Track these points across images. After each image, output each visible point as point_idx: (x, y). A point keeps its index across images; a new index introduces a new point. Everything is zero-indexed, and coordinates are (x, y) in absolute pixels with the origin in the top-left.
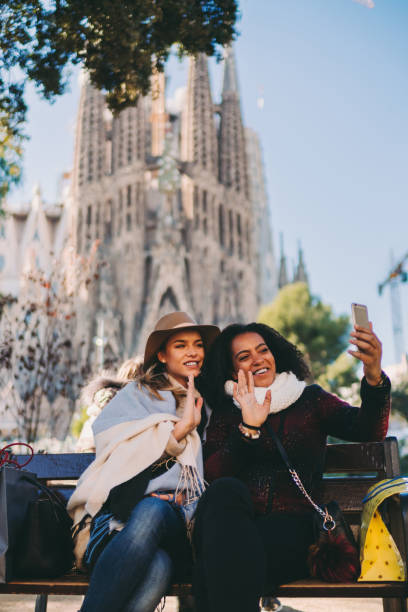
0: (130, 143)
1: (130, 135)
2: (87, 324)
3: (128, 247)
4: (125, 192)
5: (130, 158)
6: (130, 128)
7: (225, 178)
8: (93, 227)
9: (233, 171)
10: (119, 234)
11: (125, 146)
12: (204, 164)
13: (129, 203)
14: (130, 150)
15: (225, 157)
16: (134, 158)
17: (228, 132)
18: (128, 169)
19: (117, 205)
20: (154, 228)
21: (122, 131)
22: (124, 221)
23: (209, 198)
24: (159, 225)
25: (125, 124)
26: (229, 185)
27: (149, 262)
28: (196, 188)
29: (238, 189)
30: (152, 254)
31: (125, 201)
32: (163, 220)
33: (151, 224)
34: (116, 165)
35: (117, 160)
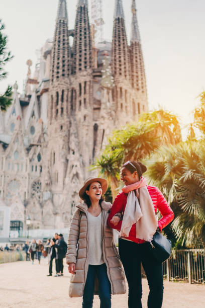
0: (85, 58)
1: (85, 54)
2: (63, 160)
3: (85, 117)
4: (83, 85)
5: (85, 67)
6: (85, 50)
7: (135, 85)
8: (65, 103)
9: (140, 82)
10: (80, 110)
11: (83, 60)
12: (126, 76)
13: (85, 93)
14: (85, 63)
15: (135, 74)
16: (88, 67)
17: (136, 61)
18: (85, 73)
19: (78, 93)
20: (99, 109)
21: (80, 52)
22: (83, 102)
23: (128, 95)
24: (103, 106)
25: (83, 48)
26: (138, 89)
27: (96, 128)
28: (121, 89)
29: (143, 92)
30: (98, 123)
31: (83, 91)
32: (105, 104)
33: (96, 106)
34: (77, 70)
35: (78, 67)
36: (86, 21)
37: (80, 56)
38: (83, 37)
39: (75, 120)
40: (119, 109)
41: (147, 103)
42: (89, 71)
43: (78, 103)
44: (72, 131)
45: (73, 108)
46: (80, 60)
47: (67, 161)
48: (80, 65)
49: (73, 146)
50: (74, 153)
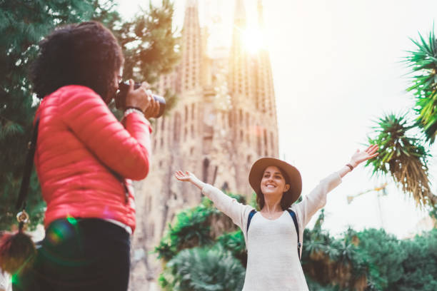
0: (194, 73)
1: (194, 68)
2: (162, 207)
3: (192, 150)
4: (190, 109)
5: (194, 84)
6: (194, 62)
7: (260, 105)
8: (166, 132)
9: (267, 101)
10: (185, 140)
11: (191, 75)
12: (247, 94)
13: (193, 117)
14: (194, 79)
15: (260, 91)
16: (197, 84)
17: (262, 73)
18: (192, 92)
19: (183, 118)
20: (210, 138)
21: (188, 65)
22: (189, 129)
23: (250, 119)
24: (216, 136)
25: (191, 60)
26: (264, 111)
27: (206, 163)
28: (241, 111)
29: (271, 115)
30: (209, 157)
31: (190, 115)
32: (219, 132)
33: (207, 134)
34: (183, 89)
35: (184, 85)
36: (196, 25)
37: (187, 70)
38: (191, 46)
39: (178, 154)
40: (238, 138)
41: (277, 130)
42: (199, 89)
43: (182, 132)
44: (174, 168)
45: (176, 138)
46: (187, 76)
47: (167, 208)
48: (187, 81)
49: (175, 188)
50: (176, 198)
